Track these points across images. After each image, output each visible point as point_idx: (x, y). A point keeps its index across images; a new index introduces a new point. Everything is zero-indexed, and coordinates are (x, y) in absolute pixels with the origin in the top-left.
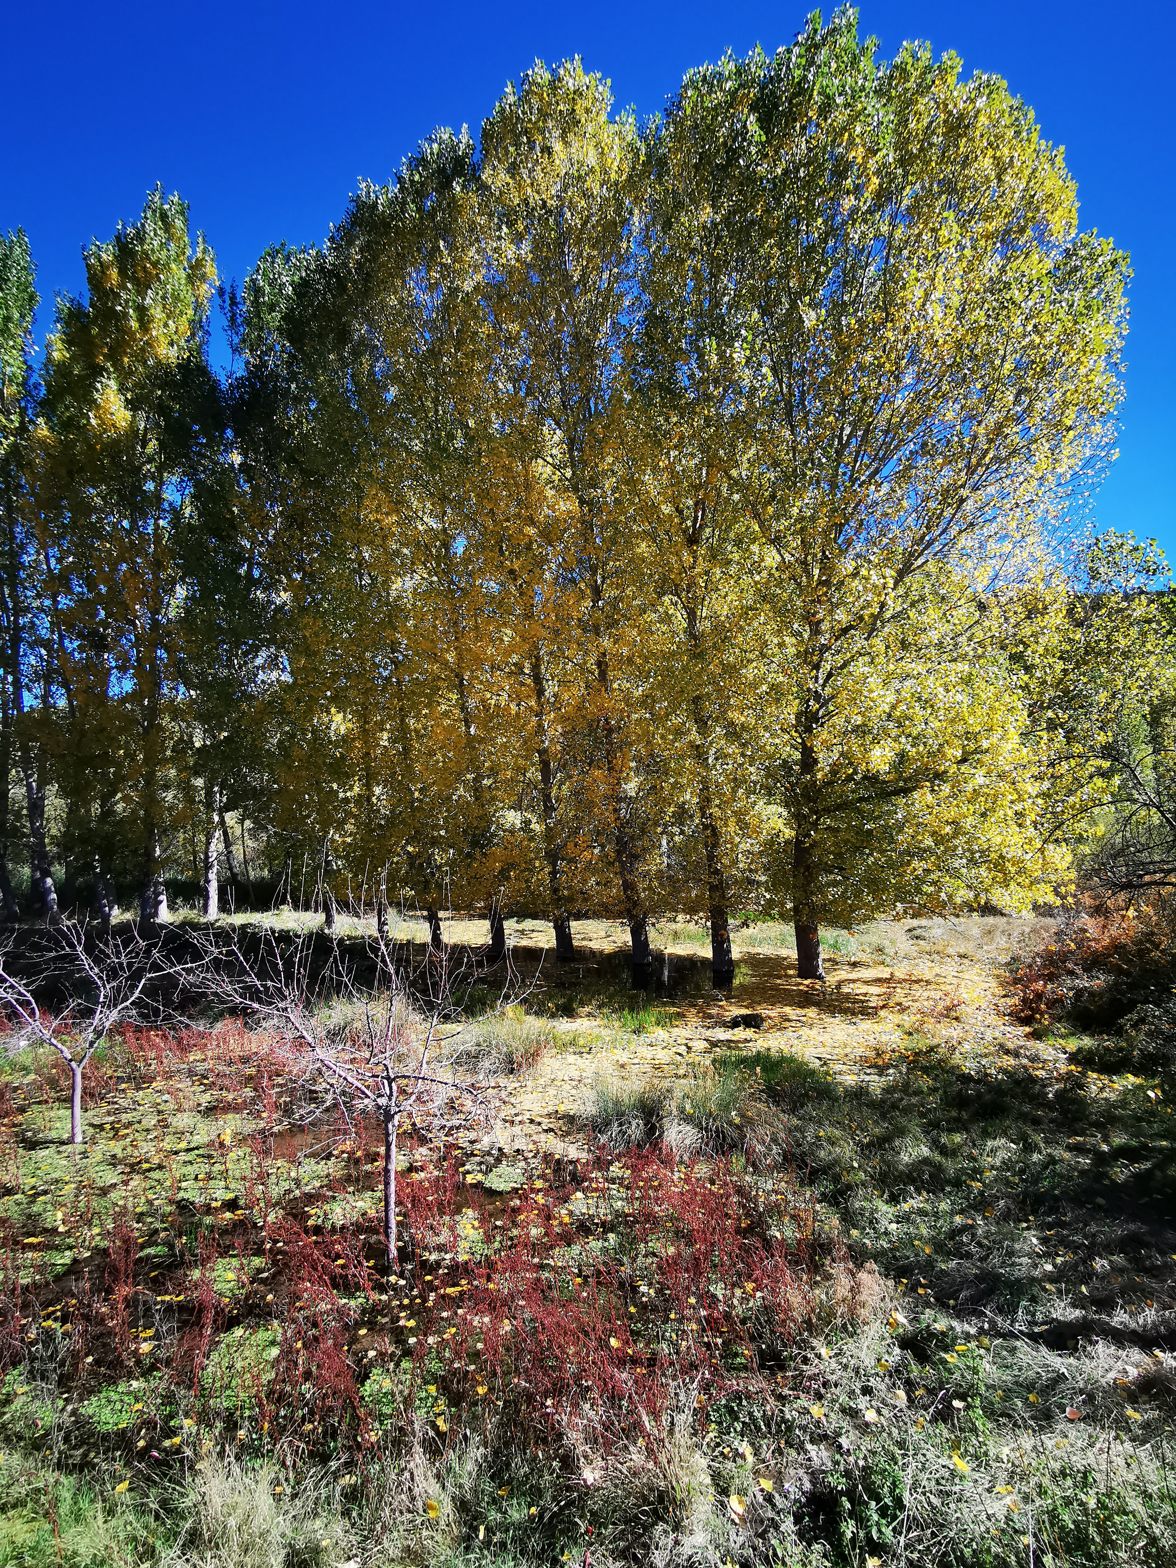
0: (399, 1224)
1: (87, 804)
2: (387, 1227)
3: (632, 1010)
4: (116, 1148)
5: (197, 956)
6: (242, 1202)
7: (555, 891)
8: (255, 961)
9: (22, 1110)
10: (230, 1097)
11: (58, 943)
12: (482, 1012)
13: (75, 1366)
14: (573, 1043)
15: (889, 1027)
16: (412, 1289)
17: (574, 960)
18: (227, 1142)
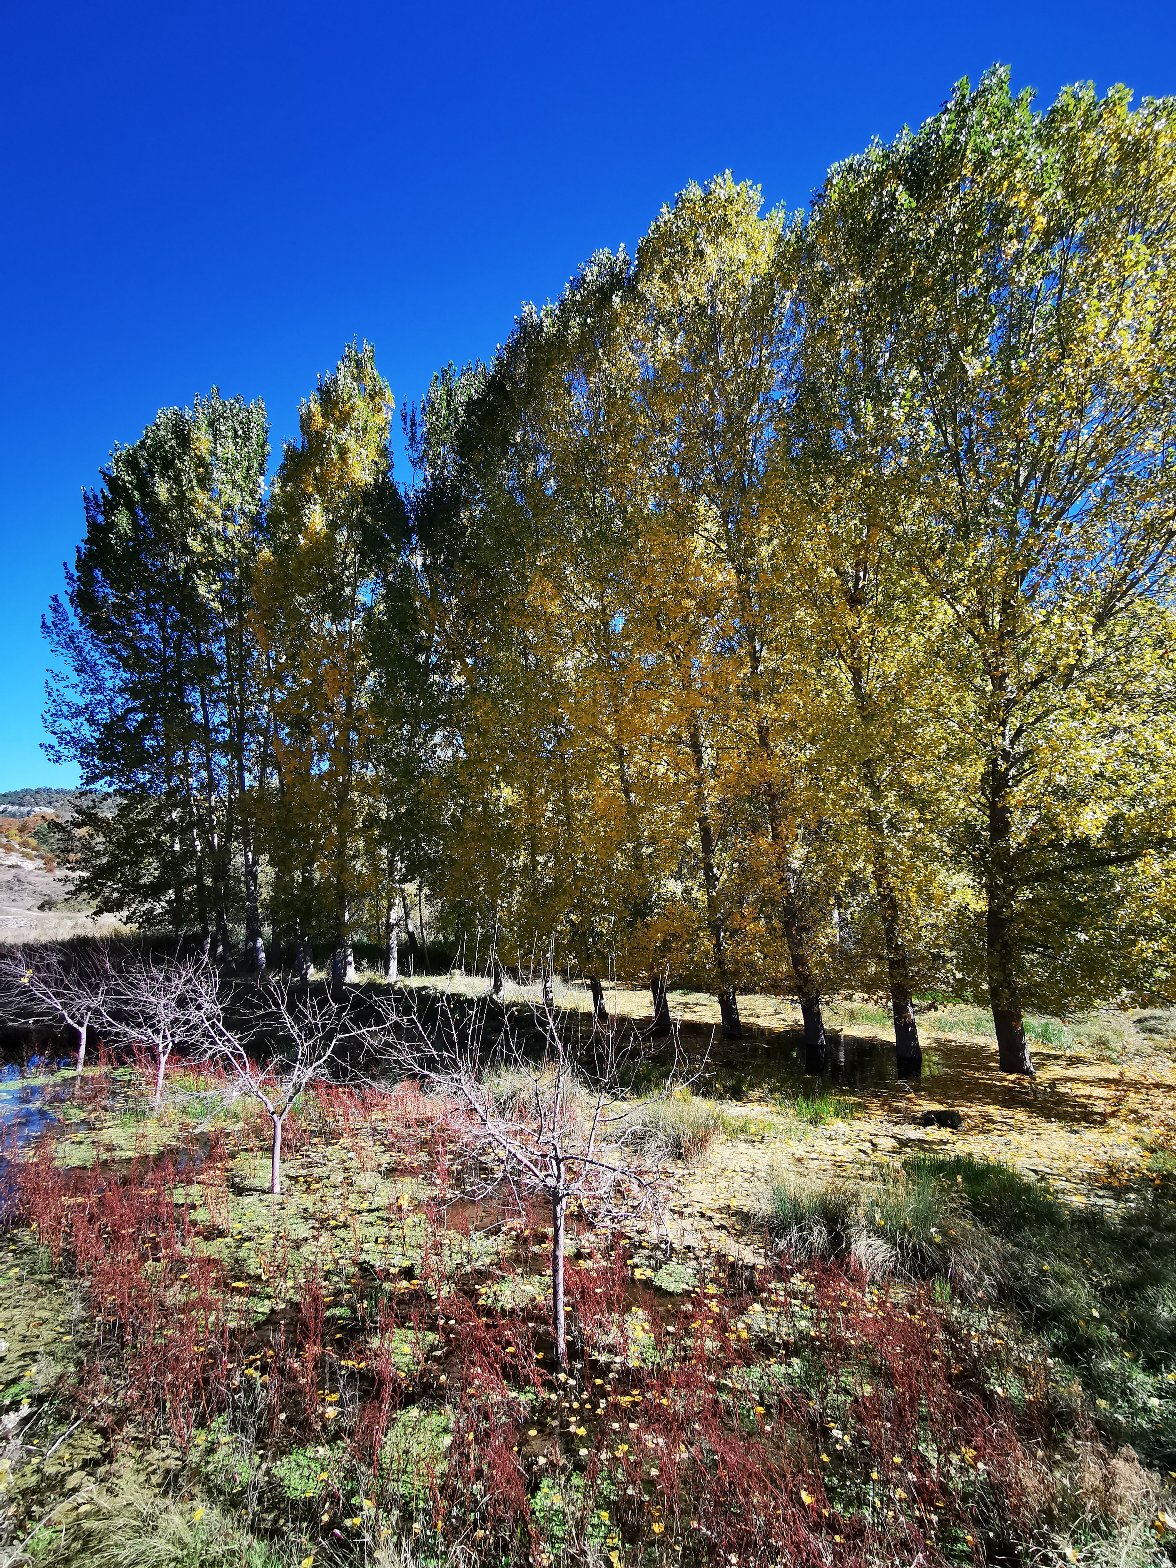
0: (568, 1315)
1: (290, 871)
2: (556, 1319)
3: (807, 1097)
4: (308, 1201)
5: (380, 1020)
6: (417, 1272)
7: (720, 964)
8: (432, 1032)
9: (233, 1156)
10: (407, 1160)
11: (266, 1002)
12: (648, 1089)
13: (271, 1420)
14: (743, 1130)
15: (1123, 1139)
16: (581, 1392)
17: (740, 1037)
18: (405, 1207)
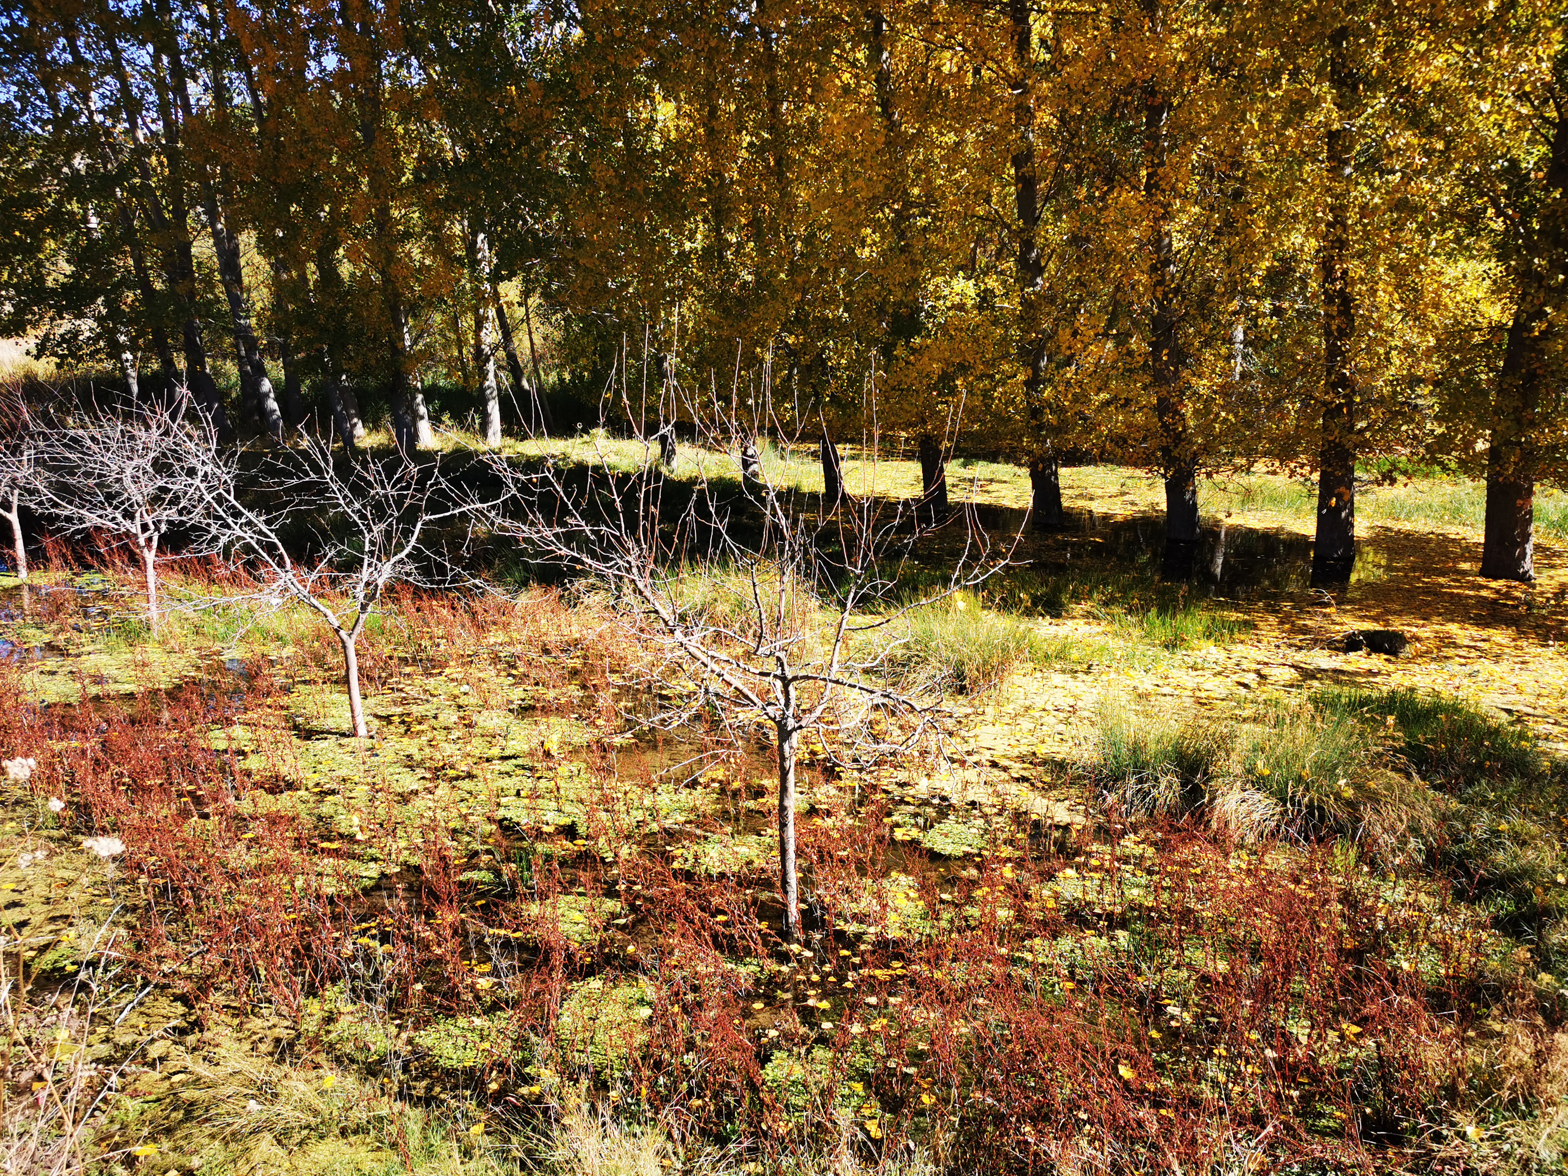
0: (803, 881)
2: (785, 882)
3: (1163, 610)
4: (411, 746)
6: (581, 830)
7: (1034, 413)
10: (551, 694)
13: (404, 990)
14: (1061, 655)
16: (822, 964)
17: (1063, 530)
18: (554, 753)
